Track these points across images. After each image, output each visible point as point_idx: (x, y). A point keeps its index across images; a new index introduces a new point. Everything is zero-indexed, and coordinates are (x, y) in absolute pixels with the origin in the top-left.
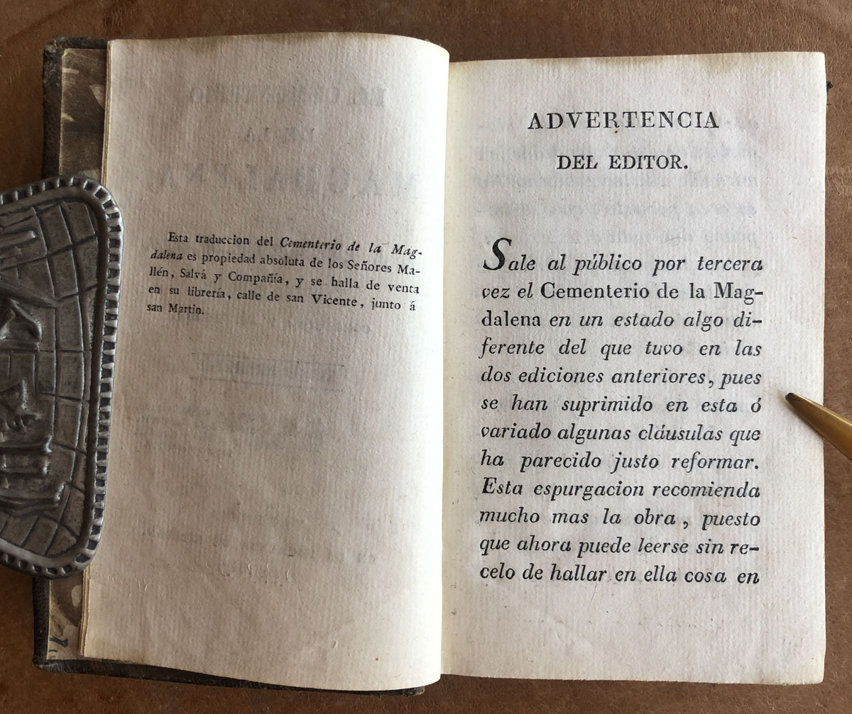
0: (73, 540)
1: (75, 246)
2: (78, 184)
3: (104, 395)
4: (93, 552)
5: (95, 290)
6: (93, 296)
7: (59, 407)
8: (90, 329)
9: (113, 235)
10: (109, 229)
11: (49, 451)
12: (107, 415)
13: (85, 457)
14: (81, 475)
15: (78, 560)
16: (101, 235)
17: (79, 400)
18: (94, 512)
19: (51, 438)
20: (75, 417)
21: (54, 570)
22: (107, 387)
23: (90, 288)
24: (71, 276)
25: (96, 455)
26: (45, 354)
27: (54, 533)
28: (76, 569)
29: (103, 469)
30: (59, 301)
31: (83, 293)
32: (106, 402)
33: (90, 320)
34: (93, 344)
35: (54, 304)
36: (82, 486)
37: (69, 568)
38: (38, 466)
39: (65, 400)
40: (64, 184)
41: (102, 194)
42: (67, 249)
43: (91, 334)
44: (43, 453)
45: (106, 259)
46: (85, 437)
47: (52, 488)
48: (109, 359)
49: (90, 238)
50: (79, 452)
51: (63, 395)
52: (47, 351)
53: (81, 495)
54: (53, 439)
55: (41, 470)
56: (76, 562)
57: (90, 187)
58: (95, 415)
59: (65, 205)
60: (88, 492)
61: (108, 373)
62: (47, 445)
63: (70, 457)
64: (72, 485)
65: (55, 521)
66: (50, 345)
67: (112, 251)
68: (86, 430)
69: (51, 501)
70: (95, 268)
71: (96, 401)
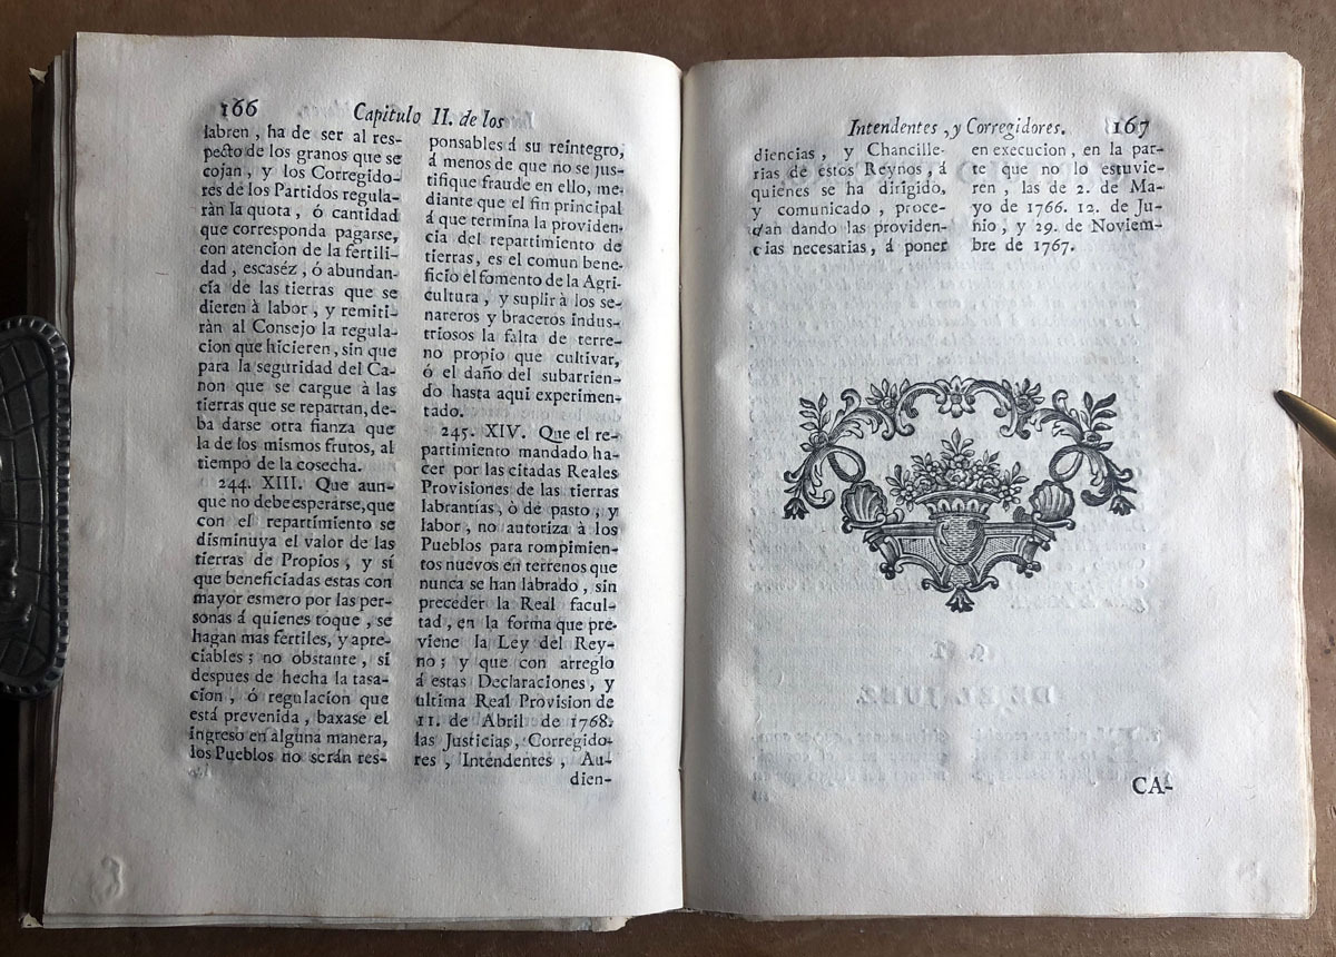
0: (43, 659)
1: (28, 383)
2: (26, 323)
3: (62, 518)
4: (61, 670)
5: (48, 420)
6: (47, 425)
7: (22, 530)
8: (45, 456)
9: (60, 367)
10: (56, 362)
11: (15, 574)
12: (65, 537)
13: (48, 578)
14: (46, 596)
15: (48, 678)
16: (50, 369)
17: (39, 524)
18: (59, 631)
19: (15, 564)
20: (38, 542)
21: (26, 689)
22: (64, 511)
23: (43, 419)
24: (27, 410)
25: (58, 575)
26: (6, 484)
27: (25, 654)
28: (46, 687)
29: (65, 589)
30: (16, 434)
31: (36, 425)
32: (64, 524)
33: (45, 449)
34: (49, 471)
35: (11, 438)
36: (47, 606)
37: (40, 687)
38: (7, 591)
39: (25, 527)
40: (14, 324)
41: (48, 331)
42: (21, 385)
43: (46, 462)
44: (9, 575)
45: (54, 390)
46: (47, 559)
47: (21, 611)
48: (65, 483)
49: (41, 372)
50: (42, 572)
51: (23, 520)
52: (7, 481)
53: (47, 615)
54: (18, 564)
55: (10, 594)
56: (45, 681)
57: (37, 325)
58: (55, 536)
59: (17, 344)
60: (52, 612)
61: (64, 497)
62: (14, 568)
63: (35, 580)
64: (38, 606)
65: (26, 642)
66: (11, 475)
67: (60, 382)
68: (47, 552)
69: (20, 623)
70: (46, 400)
71: (54, 524)
